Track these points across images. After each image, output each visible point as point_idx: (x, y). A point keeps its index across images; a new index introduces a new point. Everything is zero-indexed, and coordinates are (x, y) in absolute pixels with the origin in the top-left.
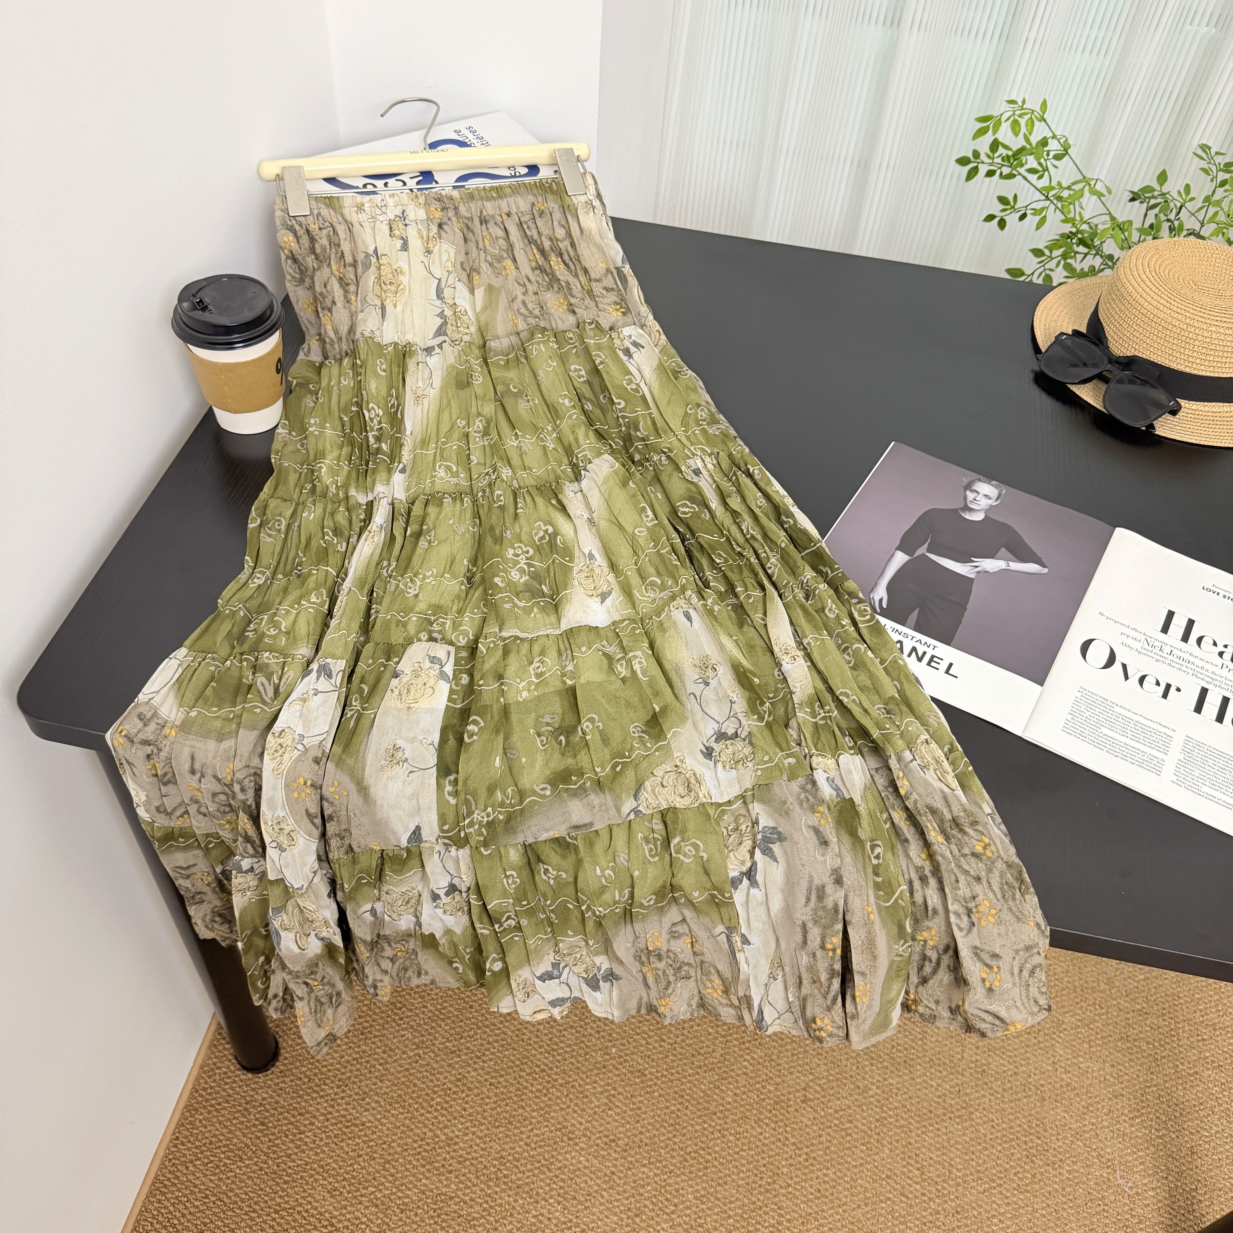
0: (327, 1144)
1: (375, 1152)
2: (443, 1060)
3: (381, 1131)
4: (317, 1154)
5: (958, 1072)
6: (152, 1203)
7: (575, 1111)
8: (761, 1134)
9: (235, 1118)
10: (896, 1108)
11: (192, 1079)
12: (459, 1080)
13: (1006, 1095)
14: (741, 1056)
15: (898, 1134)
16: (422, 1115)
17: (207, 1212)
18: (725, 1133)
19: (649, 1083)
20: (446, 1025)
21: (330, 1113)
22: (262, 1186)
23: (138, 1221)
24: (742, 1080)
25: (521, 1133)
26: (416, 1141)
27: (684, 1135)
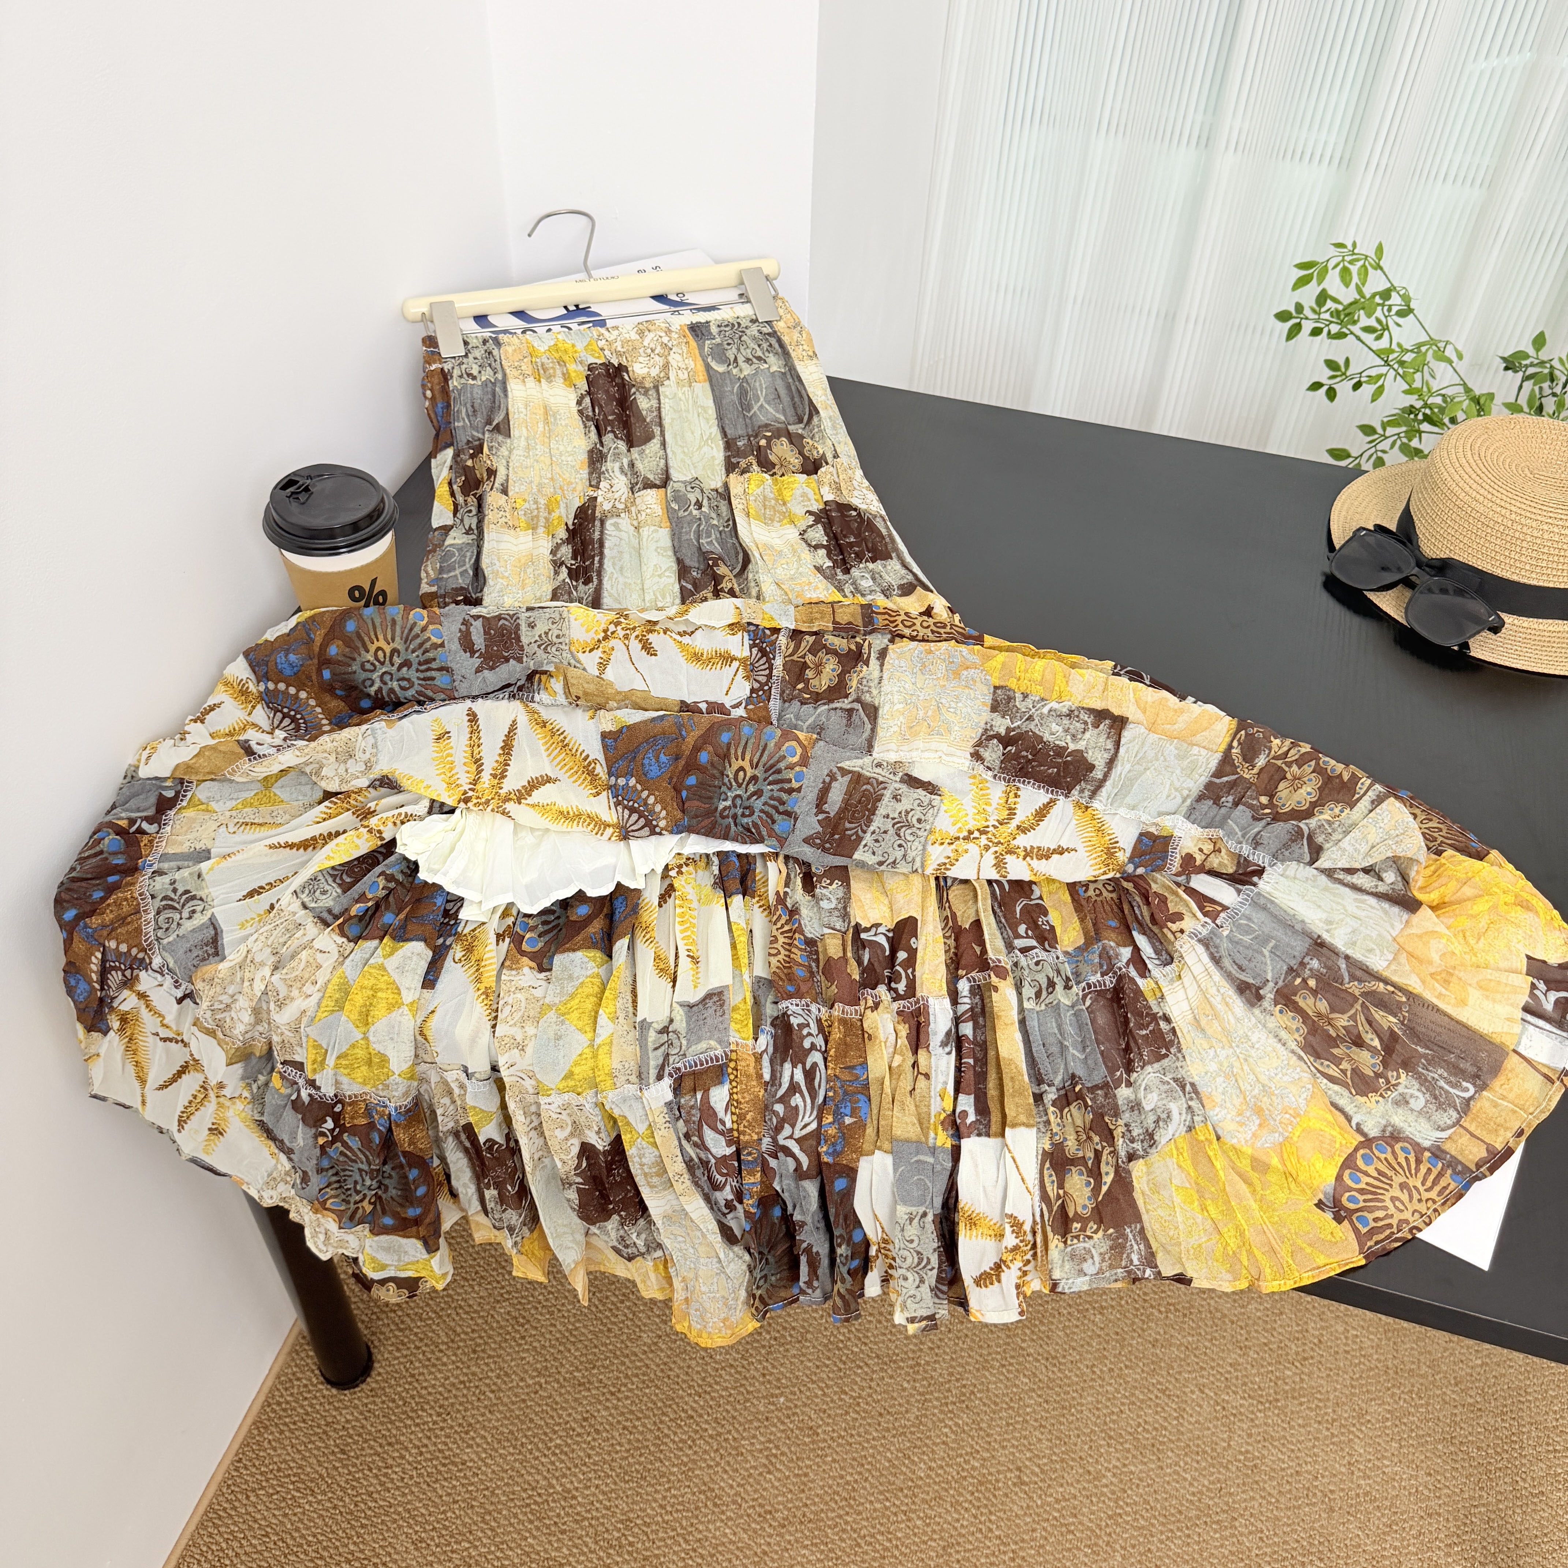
0: (417, 1484)
1: (475, 1499)
2: (569, 1393)
3: (484, 1473)
4: (404, 1495)
5: (1221, 1464)
6: (201, 1536)
7: (726, 1472)
8: (958, 1520)
9: (311, 1442)
10: (1135, 1503)
11: (266, 1390)
12: (585, 1419)
13: (1282, 1500)
14: (943, 1421)
15: (1135, 1537)
16: (536, 1458)
17: (266, 1554)
18: (913, 1516)
19: (822, 1445)
20: (577, 1349)
21: (426, 1446)
22: (334, 1528)
23: (183, 1557)
24: (940, 1452)
25: (656, 1491)
26: (525, 1490)
27: (860, 1513)
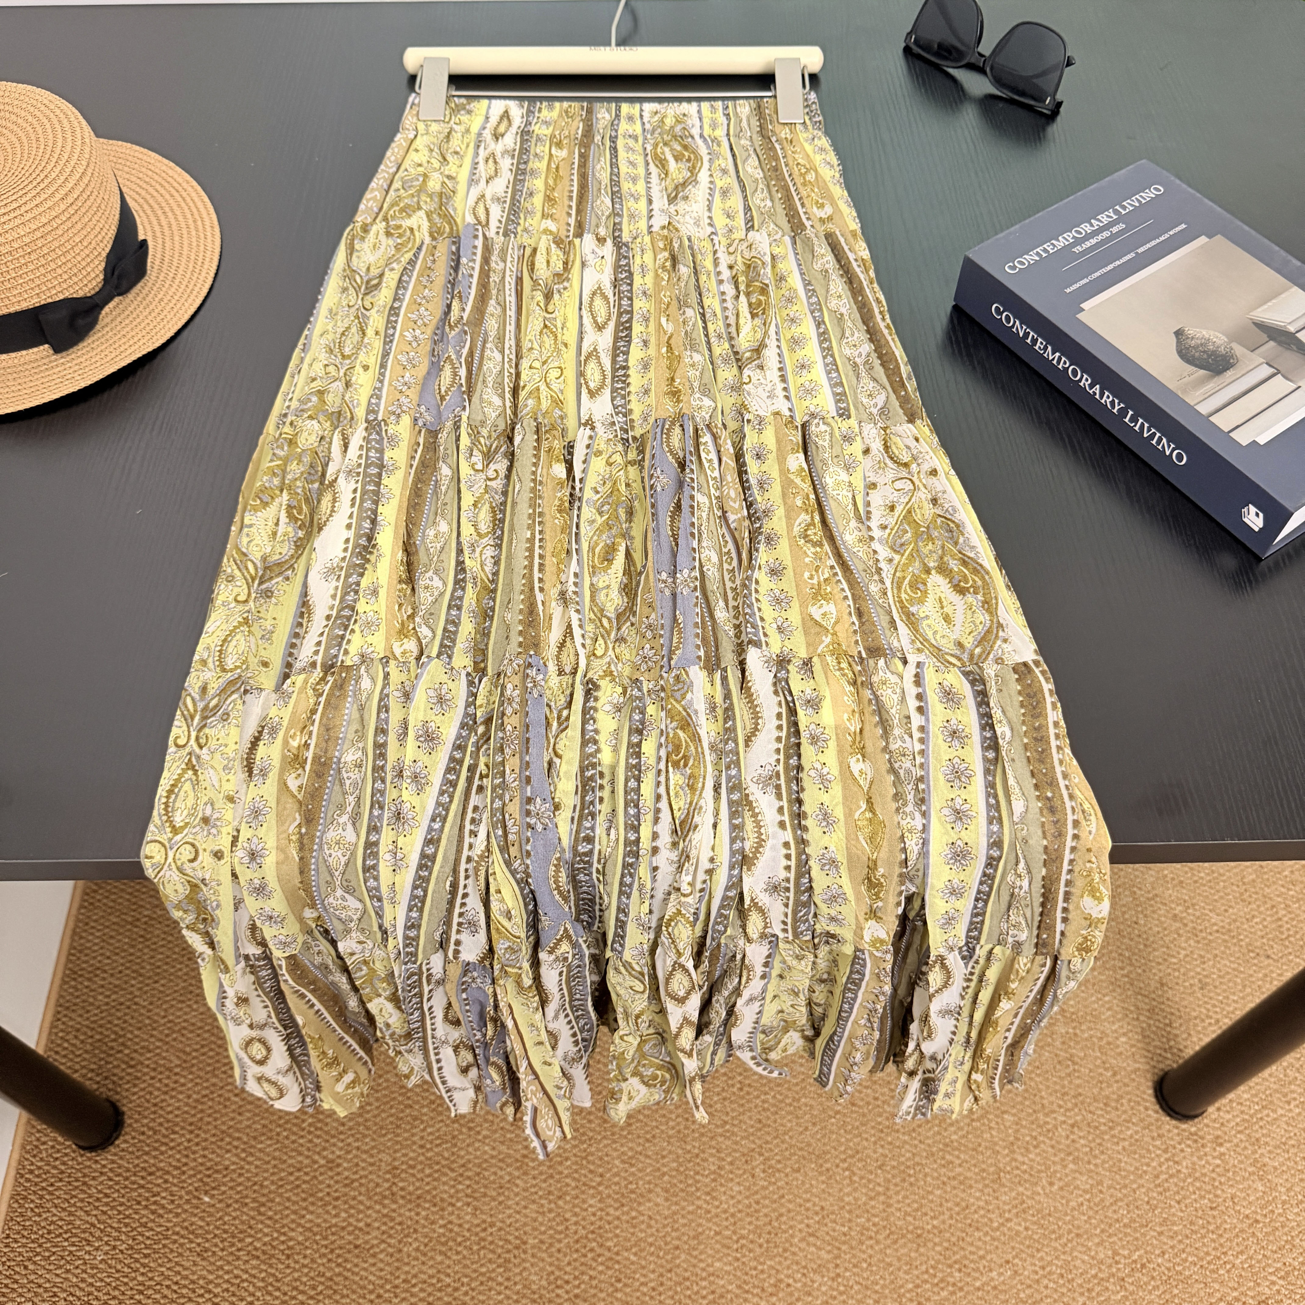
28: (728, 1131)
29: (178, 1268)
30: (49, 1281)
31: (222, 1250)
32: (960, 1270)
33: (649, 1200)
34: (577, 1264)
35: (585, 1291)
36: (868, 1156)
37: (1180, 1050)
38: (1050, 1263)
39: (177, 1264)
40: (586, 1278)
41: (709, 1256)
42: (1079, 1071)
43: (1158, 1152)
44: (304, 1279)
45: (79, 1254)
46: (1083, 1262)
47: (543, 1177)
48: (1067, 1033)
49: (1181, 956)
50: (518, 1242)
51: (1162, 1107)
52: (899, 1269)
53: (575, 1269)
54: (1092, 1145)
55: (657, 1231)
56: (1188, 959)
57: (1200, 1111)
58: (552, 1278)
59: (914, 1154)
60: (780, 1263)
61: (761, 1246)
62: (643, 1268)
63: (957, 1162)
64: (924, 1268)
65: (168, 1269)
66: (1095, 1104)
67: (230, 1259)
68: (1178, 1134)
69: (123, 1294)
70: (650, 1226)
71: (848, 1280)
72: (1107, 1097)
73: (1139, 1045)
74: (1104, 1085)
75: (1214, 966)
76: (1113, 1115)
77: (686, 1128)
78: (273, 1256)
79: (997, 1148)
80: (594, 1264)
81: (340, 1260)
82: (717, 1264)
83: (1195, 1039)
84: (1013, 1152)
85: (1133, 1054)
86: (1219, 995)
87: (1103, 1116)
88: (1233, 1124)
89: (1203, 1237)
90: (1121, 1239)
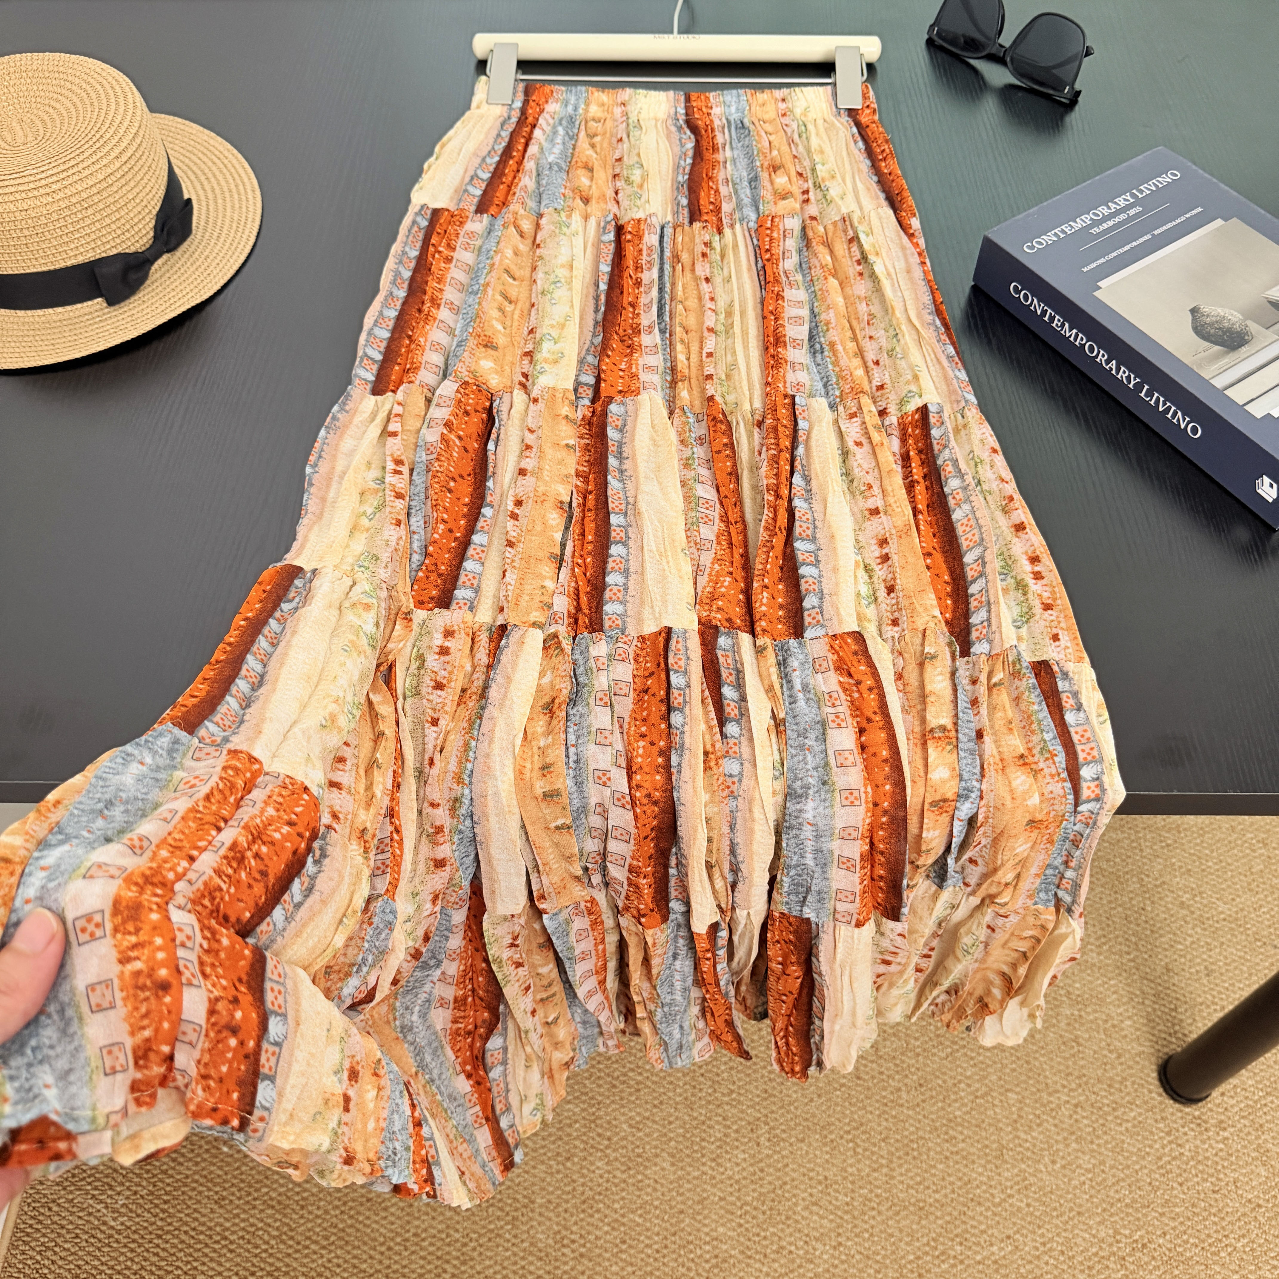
28: (734, 1100)
29: (196, 1215)
30: (71, 1223)
31: (239, 1198)
32: (961, 1244)
33: (656, 1165)
34: (584, 1223)
35: (590, 1250)
36: (872, 1129)
37: (1185, 1035)
38: (1051, 1240)
39: (195, 1210)
40: (591, 1237)
41: (713, 1221)
42: (1083, 1052)
43: (1162, 1134)
44: (318, 1230)
45: (101, 1197)
46: (1084, 1239)
47: (552, 1139)
48: (1072, 1015)
49: (1188, 943)
50: (526, 1201)
51: (1166, 1091)
52: (901, 1240)
53: (582, 1228)
54: (1095, 1125)
55: (663, 1194)
56: (1194, 946)
57: (1204, 1095)
58: (558, 1237)
59: (917, 1128)
60: (782, 1230)
61: (764, 1213)
62: (648, 1230)
63: (961, 1137)
64: (925, 1240)
65: (187, 1215)
66: (1100, 1086)
67: (246, 1207)
68: (1182, 1118)
69: (143, 1237)
70: (655, 1190)
71: (849, 1249)
72: (1111, 1079)
73: (1144, 1029)
74: (1108, 1067)
75: (1220, 954)
76: (1117, 1097)
77: (693, 1095)
78: (288, 1206)
79: (1001, 1125)
80: (601, 1224)
81: (352, 1213)
82: (721, 1230)
83: (1200, 1025)
84: (1017, 1129)
85: (1138, 1038)
86: (1224, 981)
87: (1106, 1097)
88: (1236, 1109)
89: (1205, 1219)
90: (1122, 1219)
